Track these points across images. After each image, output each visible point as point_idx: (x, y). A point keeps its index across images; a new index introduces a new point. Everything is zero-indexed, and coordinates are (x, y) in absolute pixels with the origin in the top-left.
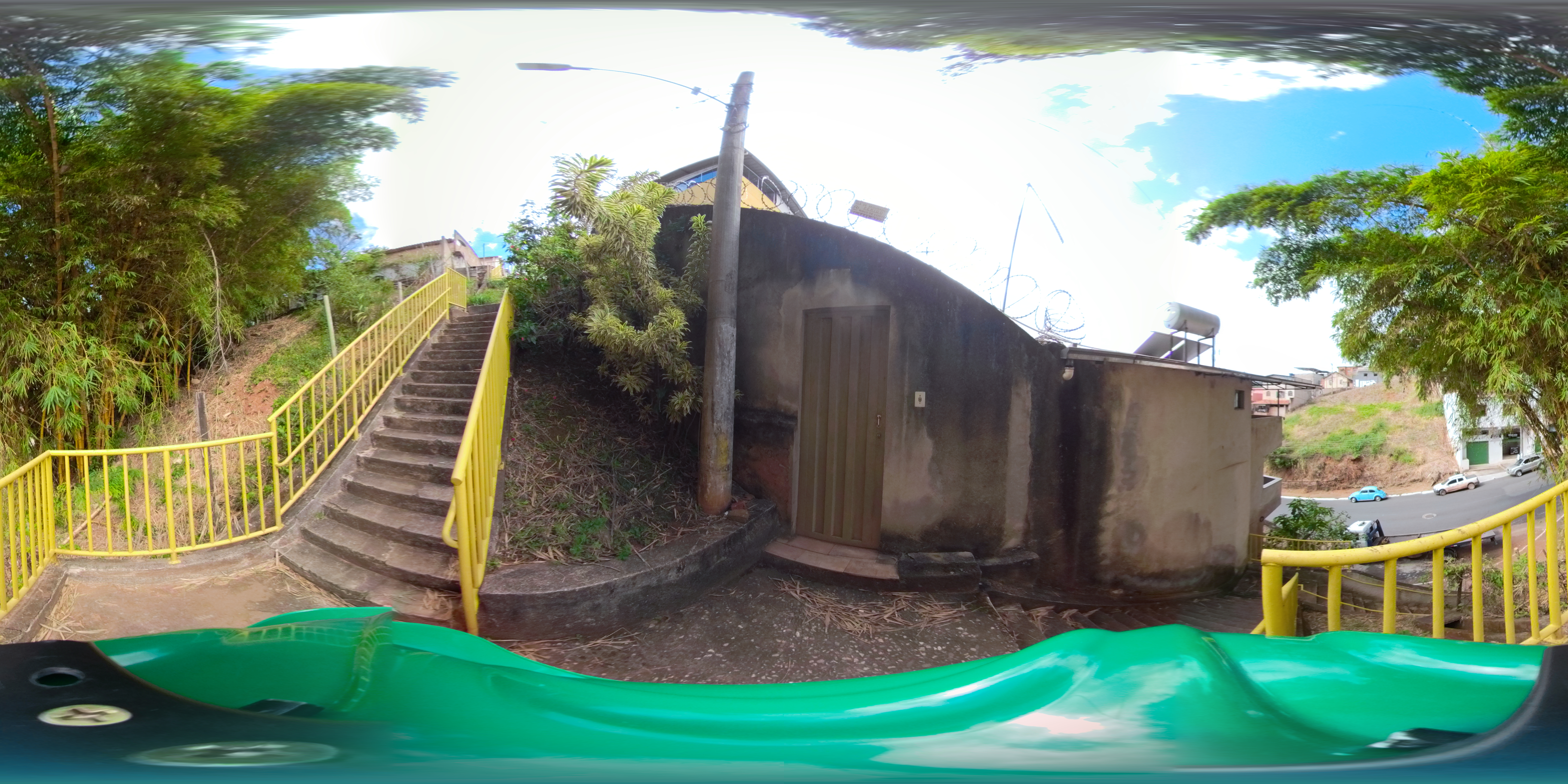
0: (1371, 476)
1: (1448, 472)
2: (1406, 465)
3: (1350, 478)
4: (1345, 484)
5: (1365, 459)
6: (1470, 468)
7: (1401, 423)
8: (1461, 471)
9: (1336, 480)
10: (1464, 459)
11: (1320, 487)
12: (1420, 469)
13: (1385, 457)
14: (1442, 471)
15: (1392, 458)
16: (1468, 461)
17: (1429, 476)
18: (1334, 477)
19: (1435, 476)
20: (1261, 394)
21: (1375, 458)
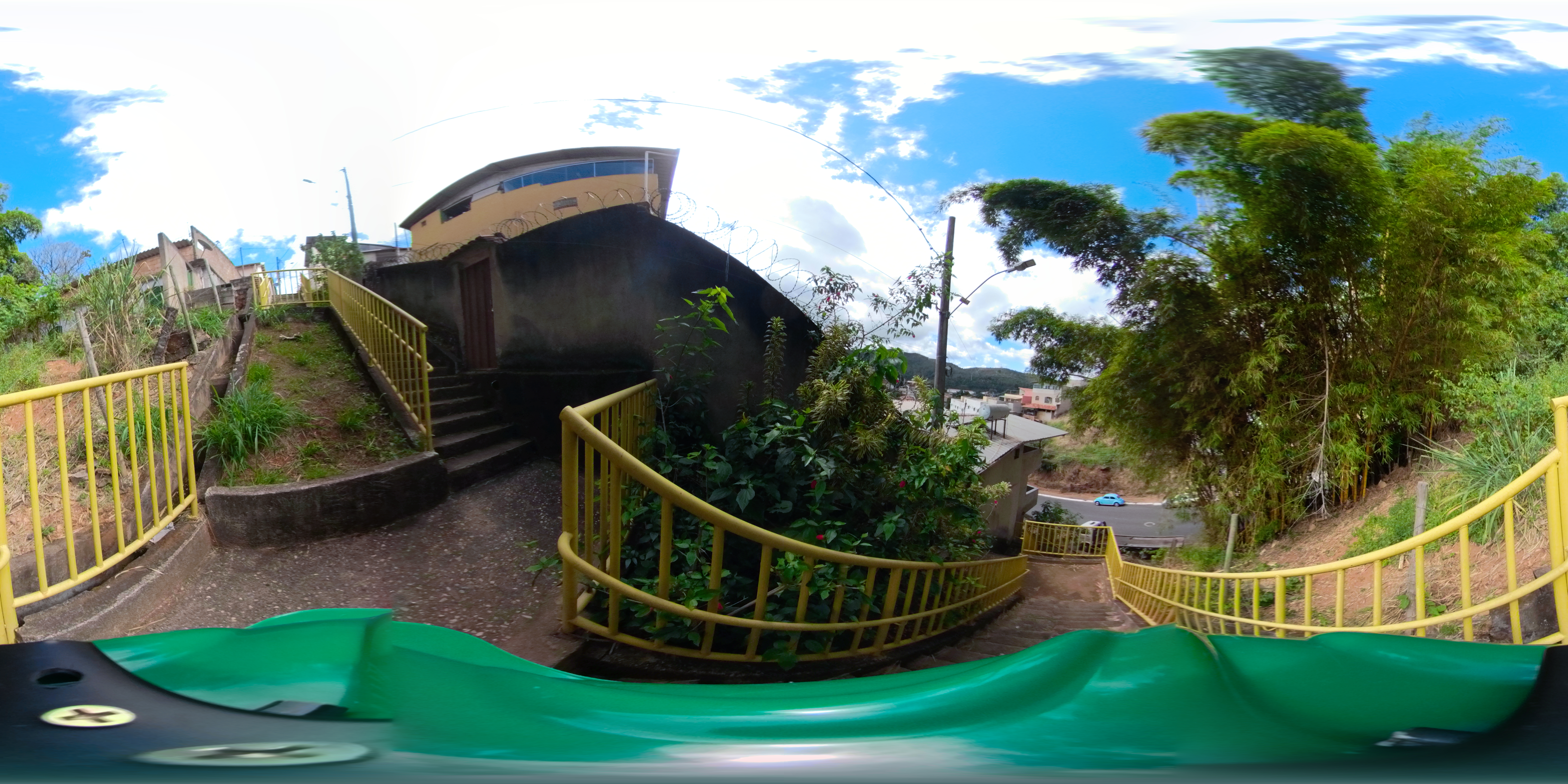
0: (1116, 485)
3: (1097, 484)
4: (1093, 489)
5: (1112, 469)
9: (1086, 485)
11: (1073, 490)
13: (1129, 470)
18: (1086, 482)
20: (1031, 398)
21: (1122, 470)
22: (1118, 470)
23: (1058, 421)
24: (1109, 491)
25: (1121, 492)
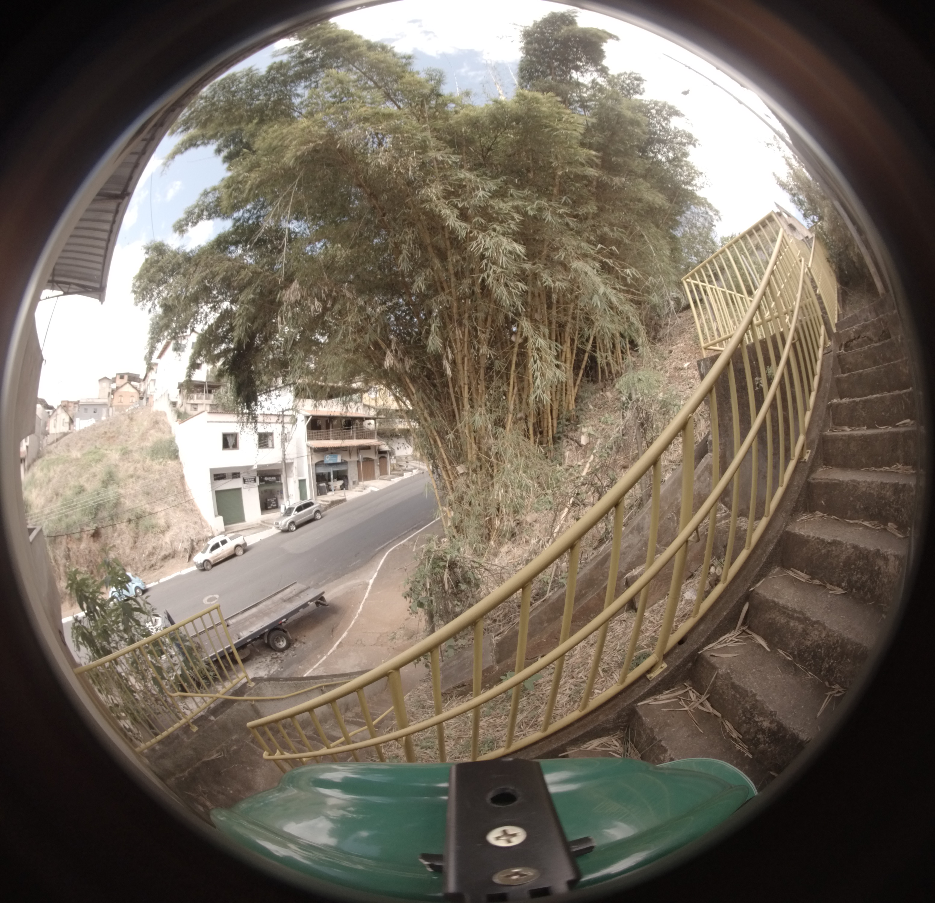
1: (201, 537)
2: (150, 535)
5: (103, 531)
6: (226, 530)
7: (131, 471)
8: (215, 534)
10: (216, 516)
12: (167, 538)
13: (124, 526)
14: (194, 537)
15: (133, 525)
16: (221, 518)
17: (180, 547)
19: (187, 545)
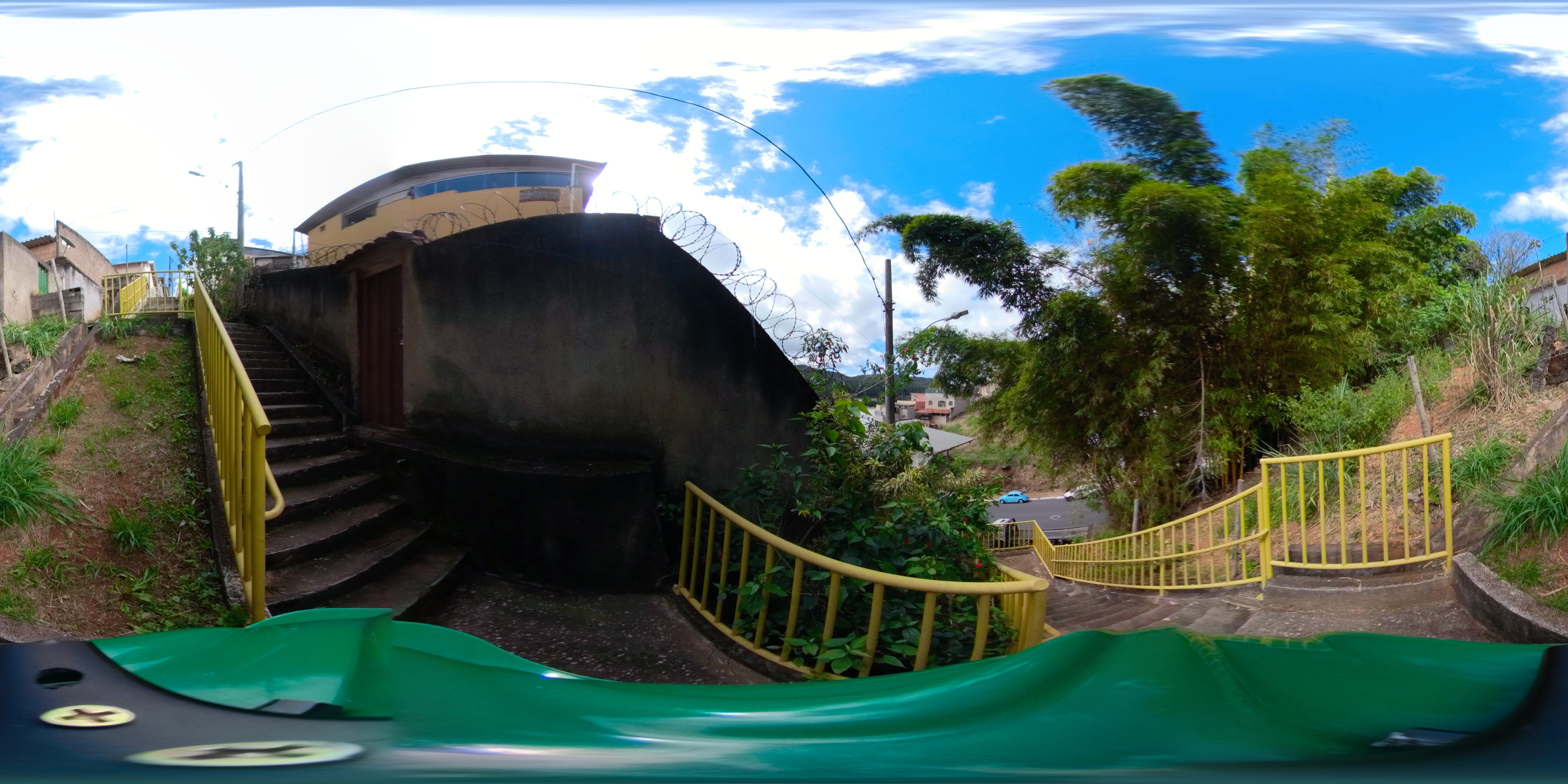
0: (1019, 481)
3: (1002, 484)
5: (1013, 468)
13: (1030, 467)
15: (1035, 468)
20: (924, 403)
21: (1022, 467)
22: (1019, 468)
23: (953, 424)
24: (1012, 490)
25: (1024, 489)
